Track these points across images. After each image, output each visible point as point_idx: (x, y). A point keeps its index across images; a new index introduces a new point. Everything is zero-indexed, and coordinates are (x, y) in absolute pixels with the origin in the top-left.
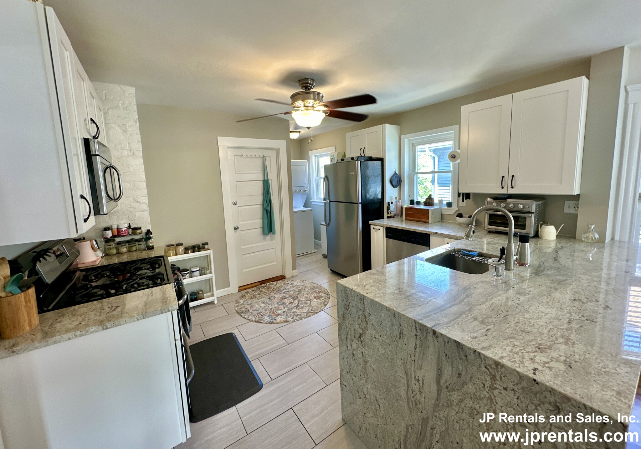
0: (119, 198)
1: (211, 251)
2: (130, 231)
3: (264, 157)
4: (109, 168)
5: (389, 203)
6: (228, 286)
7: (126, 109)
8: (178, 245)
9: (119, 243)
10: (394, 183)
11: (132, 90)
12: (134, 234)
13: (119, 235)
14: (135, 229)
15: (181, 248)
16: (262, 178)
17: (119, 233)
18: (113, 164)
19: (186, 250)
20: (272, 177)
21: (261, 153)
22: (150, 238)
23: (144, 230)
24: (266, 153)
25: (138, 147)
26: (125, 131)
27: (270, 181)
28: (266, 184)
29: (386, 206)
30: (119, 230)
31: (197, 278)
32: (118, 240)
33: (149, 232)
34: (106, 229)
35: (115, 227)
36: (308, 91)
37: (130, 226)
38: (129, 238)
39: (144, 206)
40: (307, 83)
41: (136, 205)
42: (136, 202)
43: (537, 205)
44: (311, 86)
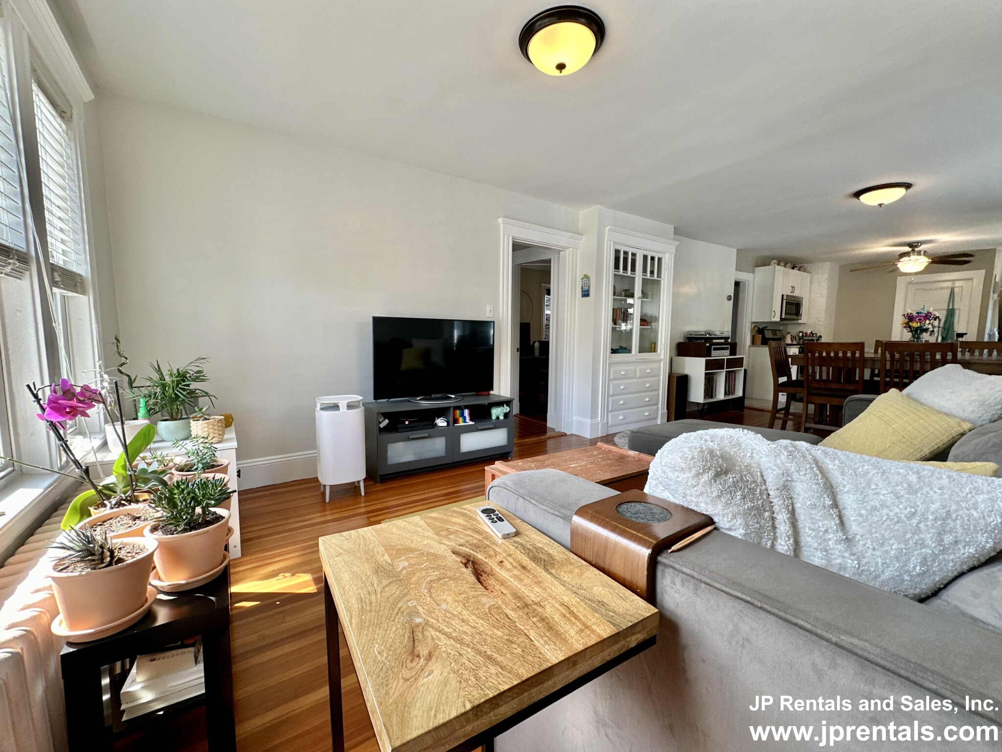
2: (811, 335)
3: (953, 288)
12: (813, 336)
16: (947, 308)
17: (805, 335)
21: (950, 285)
23: (818, 335)
28: (949, 313)
30: (806, 333)
32: (805, 338)
33: (820, 336)
34: (800, 332)
36: (913, 250)
37: (812, 332)
38: (810, 338)
39: (822, 323)
40: (911, 245)
41: (817, 322)
42: (818, 320)
44: (915, 247)
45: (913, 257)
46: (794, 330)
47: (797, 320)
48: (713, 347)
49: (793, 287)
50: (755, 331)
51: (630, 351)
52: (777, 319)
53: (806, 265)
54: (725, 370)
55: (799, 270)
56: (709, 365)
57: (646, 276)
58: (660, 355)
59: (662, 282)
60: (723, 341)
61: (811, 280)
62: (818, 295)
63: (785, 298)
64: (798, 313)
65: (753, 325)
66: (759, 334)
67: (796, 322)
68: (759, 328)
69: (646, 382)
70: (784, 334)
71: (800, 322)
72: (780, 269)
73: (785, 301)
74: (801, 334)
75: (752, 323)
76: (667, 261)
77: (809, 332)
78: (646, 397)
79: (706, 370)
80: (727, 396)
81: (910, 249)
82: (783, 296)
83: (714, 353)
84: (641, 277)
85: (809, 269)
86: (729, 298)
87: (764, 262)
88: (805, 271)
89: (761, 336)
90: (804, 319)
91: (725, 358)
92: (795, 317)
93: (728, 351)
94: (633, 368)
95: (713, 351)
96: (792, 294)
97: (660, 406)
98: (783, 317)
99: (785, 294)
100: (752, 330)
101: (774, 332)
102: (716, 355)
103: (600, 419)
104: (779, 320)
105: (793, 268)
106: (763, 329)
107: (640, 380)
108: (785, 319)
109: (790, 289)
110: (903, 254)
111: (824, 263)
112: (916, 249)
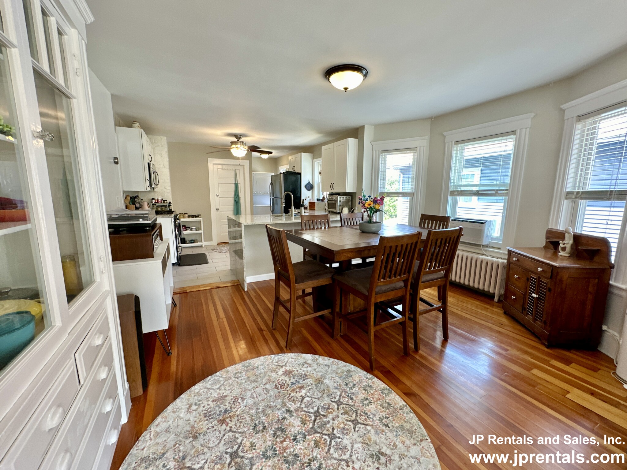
0: (158, 184)
1: (202, 219)
2: (162, 201)
3: (236, 170)
4: (155, 172)
5: (303, 200)
6: (212, 240)
7: (162, 146)
8: (185, 214)
9: (157, 206)
10: (307, 188)
11: (165, 138)
12: (164, 202)
13: (158, 202)
14: (164, 201)
15: (186, 215)
16: (234, 182)
17: (158, 201)
18: (156, 171)
19: (189, 217)
20: (240, 181)
21: (234, 168)
22: (170, 205)
23: (168, 202)
24: (237, 168)
25: (167, 164)
26: (161, 156)
27: (239, 185)
28: (236, 186)
29: (302, 201)
30: (158, 200)
31: (194, 232)
32: (157, 204)
33: (170, 203)
34: (153, 199)
35: (156, 199)
36: (238, 140)
37: (162, 199)
38: (162, 204)
39: (168, 191)
40: (238, 136)
41: (165, 190)
42: (165, 188)
43: (340, 198)
44: (240, 138)
45: (239, 146)
46: (147, 197)
48: (153, 237)
49: (150, 156)
58: (102, 284)
62: (161, 166)
63: (151, 167)
65: (126, 194)
68: (131, 197)
74: (154, 201)
81: (236, 140)
82: (149, 163)
83: (155, 246)
86: (116, 161)
91: (166, 248)
93: (159, 238)
95: (154, 244)
110: (232, 143)
111: (162, 137)
112: (240, 140)
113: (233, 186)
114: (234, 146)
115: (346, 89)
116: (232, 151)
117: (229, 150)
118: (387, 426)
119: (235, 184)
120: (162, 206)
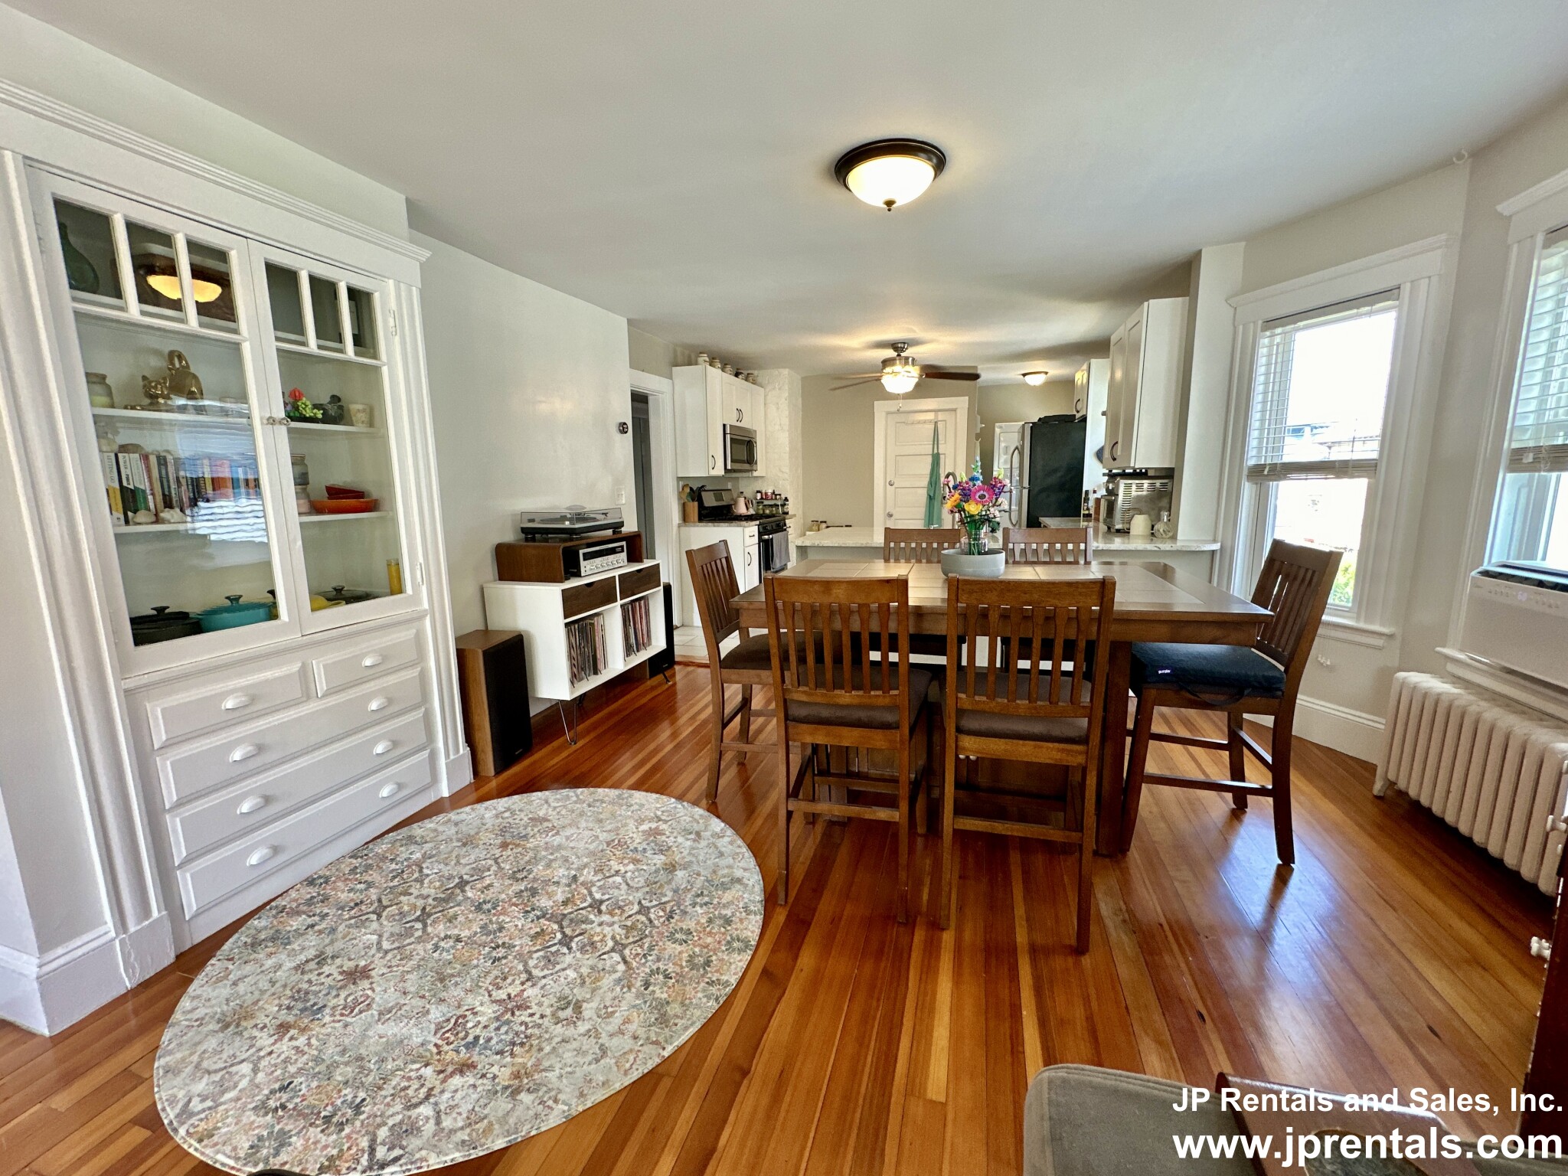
2: (773, 496)
3: (936, 422)
7: (780, 389)
9: (764, 506)
11: (787, 372)
12: (775, 499)
13: (765, 499)
14: (776, 495)
16: (931, 452)
17: (765, 497)
20: (946, 449)
21: (931, 416)
22: (787, 504)
23: (783, 497)
24: (941, 416)
26: (778, 408)
27: (942, 456)
28: (935, 459)
30: (766, 494)
32: (766, 502)
33: (786, 499)
34: (758, 492)
35: (764, 491)
36: (899, 355)
37: (774, 492)
38: (772, 502)
39: (786, 476)
40: (898, 346)
41: (780, 474)
42: (780, 471)
43: (1128, 486)
44: (902, 350)
45: (898, 367)
46: (749, 488)
47: (752, 470)
48: (581, 552)
49: (739, 411)
50: (684, 496)
51: (271, 612)
52: (719, 471)
53: (756, 373)
54: (619, 602)
55: (746, 379)
56: (572, 602)
57: (304, 344)
58: (416, 599)
59: (385, 370)
60: (610, 532)
61: (765, 399)
62: (777, 427)
63: (728, 431)
64: (751, 460)
65: (681, 483)
66: (693, 500)
67: (750, 474)
68: (691, 489)
69: (369, 697)
70: (735, 496)
71: (755, 474)
72: (715, 373)
73: (728, 437)
74: (759, 497)
75: (679, 479)
76: (393, 305)
77: (770, 491)
78: (375, 741)
79: (565, 618)
80: (633, 656)
81: (895, 354)
82: (724, 425)
83: (586, 566)
84: (271, 345)
85: (759, 380)
86: (623, 428)
87: (687, 357)
88: (754, 383)
89: (696, 503)
90: (760, 470)
91: (616, 573)
92: (746, 466)
93: (624, 555)
94: (296, 667)
95: (583, 563)
96: (738, 424)
97: (440, 744)
98: (729, 467)
99: (728, 423)
100: (680, 493)
101: (718, 493)
102: (593, 571)
103: (110, 924)
104: (722, 472)
105: (737, 375)
106: (701, 489)
107: (332, 701)
108: (733, 471)
109: (735, 415)
110: (886, 362)
111: (781, 370)
112: (903, 354)
113: (929, 459)
114: (888, 370)
115: (889, 203)
116: (883, 381)
117: (878, 379)
118: (647, 985)
119: (933, 455)
120: (771, 506)
